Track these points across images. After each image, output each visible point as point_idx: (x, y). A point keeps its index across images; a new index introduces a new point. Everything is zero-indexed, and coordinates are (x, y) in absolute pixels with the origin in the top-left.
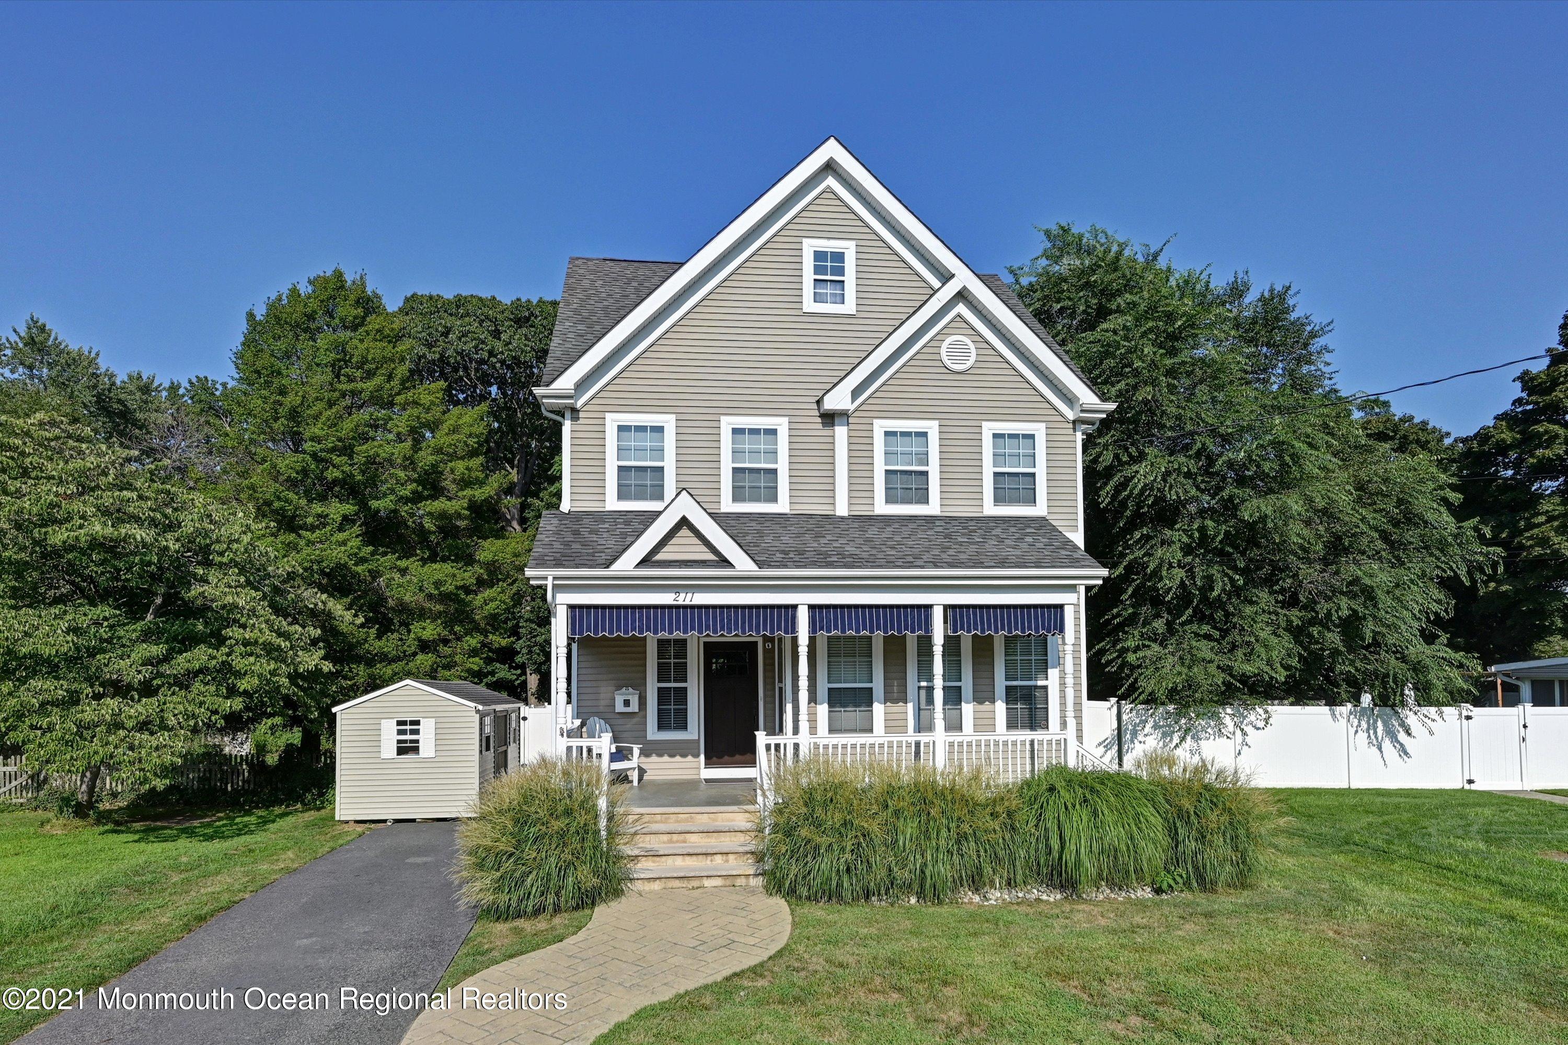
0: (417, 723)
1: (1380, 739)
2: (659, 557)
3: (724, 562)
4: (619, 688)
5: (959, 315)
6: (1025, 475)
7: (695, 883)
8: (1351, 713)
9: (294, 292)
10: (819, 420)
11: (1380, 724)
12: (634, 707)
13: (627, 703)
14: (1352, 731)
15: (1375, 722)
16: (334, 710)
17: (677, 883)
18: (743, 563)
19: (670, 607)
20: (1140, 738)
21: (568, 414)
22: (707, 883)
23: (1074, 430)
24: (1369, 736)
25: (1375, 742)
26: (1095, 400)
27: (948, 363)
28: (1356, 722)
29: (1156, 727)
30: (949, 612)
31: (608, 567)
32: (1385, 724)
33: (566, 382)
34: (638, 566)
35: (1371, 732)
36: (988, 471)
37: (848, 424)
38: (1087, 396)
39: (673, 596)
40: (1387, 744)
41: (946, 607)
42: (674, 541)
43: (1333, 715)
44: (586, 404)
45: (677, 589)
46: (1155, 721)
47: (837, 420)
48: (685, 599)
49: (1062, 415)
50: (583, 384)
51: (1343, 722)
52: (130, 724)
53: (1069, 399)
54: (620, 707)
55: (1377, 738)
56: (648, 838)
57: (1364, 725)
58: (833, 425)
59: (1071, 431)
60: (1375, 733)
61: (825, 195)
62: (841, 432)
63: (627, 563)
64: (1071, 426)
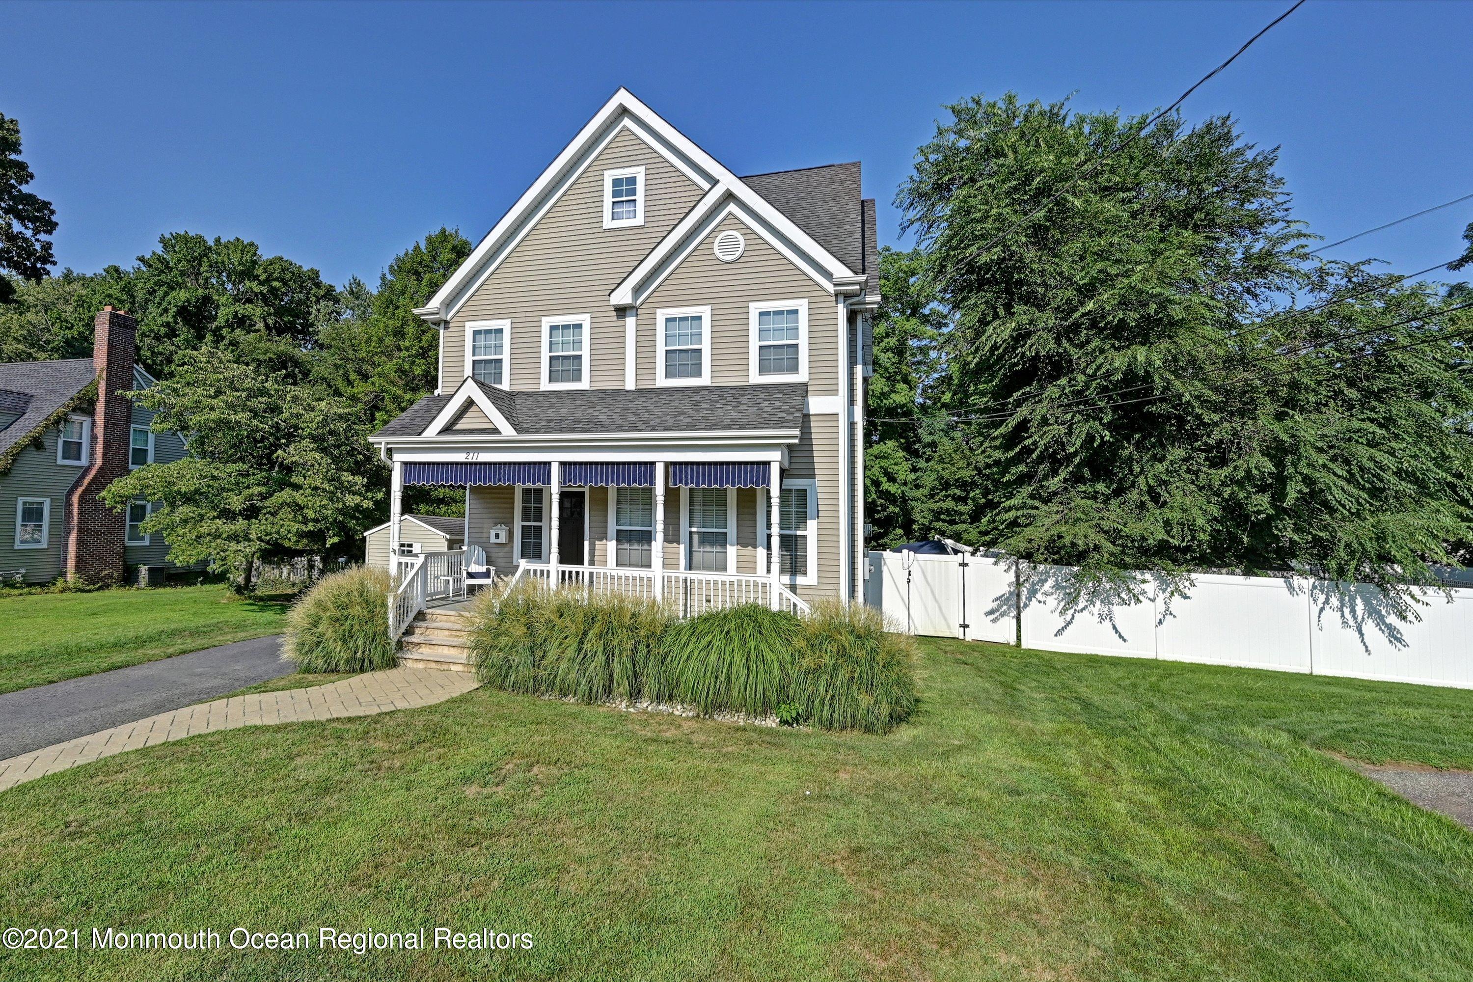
0: (410, 546)
1: (1359, 619)
2: (458, 427)
3: (496, 431)
4: (496, 524)
5: (730, 213)
6: (789, 346)
7: (445, 667)
8: (1314, 587)
9: (417, 248)
10: (614, 313)
11: (1359, 601)
12: (503, 539)
13: (497, 536)
14: (1315, 610)
15: (1352, 600)
16: (365, 534)
17: (433, 665)
18: (507, 430)
19: (461, 464)
20: (1039, 596)
21: (442, 325)
22: (454, 668)
23: (837, 302)
24: (1343, 616)
25: (1351, 622)
26: (849, 273)
27: (720, 256)
28: (1322, 598)
29: (1057, 587)
30: (671, 469)
31: (420, 434)
32: (1367, 603)
33: (435, 302)
34: (440, 433)
35: (1347, 611)
36: (754, 344)
37: (637, 315)
38: (841, 271)
39: (465, 455)
40: (1370, 627)
41: (667, 465)
42: (467, 415)
43: (1291, 588)
44: (453, 317)
45: (467, 450)
46: (1057, 580)
47: (628, 313)
48: (473, 458)
49: (824, 290)
50: (449, 303)
51: (1304, 598)
52: (224, 536)
53: (828, 275)
54: (493, 540)
55: (1355, 617)
56: (436, 632)
57: (1334, 601)
58: (625, 316)
59: (834, 304)
60: (1353, 611)
61: (623, 133)
62: (630, 322)
63: (432, 432)
64: (834, 298)
